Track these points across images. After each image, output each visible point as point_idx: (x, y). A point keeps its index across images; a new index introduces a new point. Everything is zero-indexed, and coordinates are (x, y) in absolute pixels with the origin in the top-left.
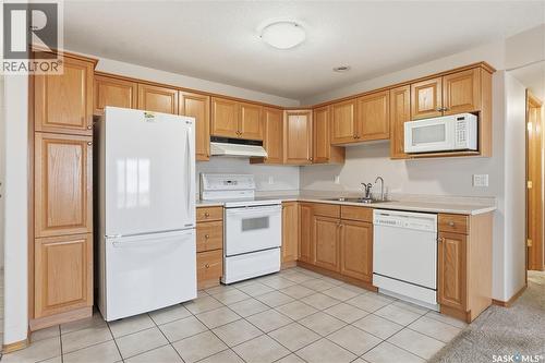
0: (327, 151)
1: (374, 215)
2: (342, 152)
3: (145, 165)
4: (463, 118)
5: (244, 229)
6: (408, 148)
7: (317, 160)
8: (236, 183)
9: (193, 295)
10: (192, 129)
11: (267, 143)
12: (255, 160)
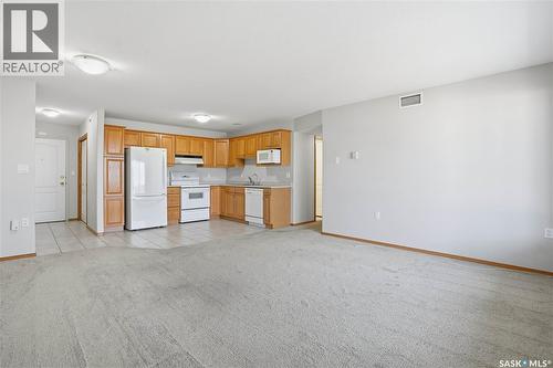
0: (235, 161)
1: (246, 190)
2: (243, 161)
3: (142, 165)
5: (190, 198)
6: (258, 162)
7: (230, 165)
8: (189, 177)
9: (166, 224)
10: (165, 153)
11: (205, 157)
12: (199, 166)
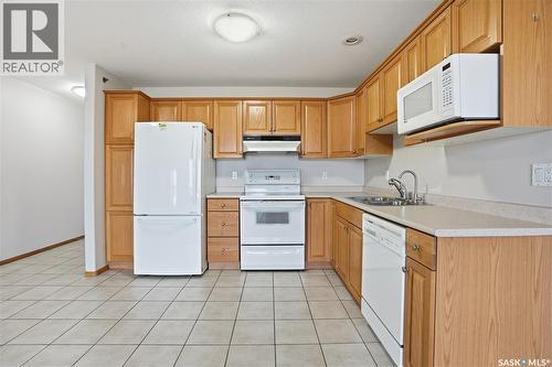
1: (364, 221)
4: (448, 66)
5: (258, 222)
8: (278, 178)
11: (305, 138)
